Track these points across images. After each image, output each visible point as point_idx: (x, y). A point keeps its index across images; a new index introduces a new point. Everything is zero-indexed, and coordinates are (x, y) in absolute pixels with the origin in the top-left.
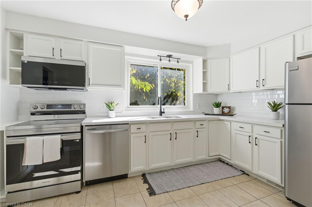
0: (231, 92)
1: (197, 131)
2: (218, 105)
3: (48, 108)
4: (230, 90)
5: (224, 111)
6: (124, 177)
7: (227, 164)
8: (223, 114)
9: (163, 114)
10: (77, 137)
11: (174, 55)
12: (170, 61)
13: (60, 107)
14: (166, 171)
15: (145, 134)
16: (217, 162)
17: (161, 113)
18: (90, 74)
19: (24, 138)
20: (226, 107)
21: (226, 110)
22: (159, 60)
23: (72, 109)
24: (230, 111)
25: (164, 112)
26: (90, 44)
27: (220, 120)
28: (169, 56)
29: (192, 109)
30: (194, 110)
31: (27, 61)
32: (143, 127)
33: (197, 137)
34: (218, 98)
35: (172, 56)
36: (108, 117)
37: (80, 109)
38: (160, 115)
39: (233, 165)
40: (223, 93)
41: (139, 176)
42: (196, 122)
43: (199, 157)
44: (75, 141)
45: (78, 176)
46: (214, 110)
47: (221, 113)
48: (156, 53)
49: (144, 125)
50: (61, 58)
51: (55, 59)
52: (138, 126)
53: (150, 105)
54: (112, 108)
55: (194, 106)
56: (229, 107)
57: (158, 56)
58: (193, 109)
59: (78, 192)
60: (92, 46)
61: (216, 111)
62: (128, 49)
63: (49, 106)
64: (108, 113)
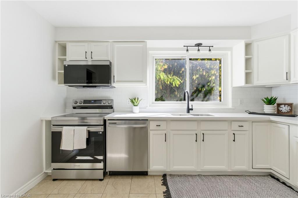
0: (291, 83)
1: (234, 134)
2: (270, 102)
3: (84, 103)
4: (290, 81)
5: (280, 109)
6: (144, 174)
7: (284, 183)
8: (279, 113)
9: (190, 111)
10: (100, 129)
11: (204, 42)
12: (199, 50)
13: (93, 102)
14: (191, 176)
15: (165, 132)
16: (266, 178)
17: (189, 110)
18: (115, 72)
19: (62, 127)
20: (285, 104)
21: (284, 109)
22: (186, 51)
23: (102, 104)
24: (291, 110)
25: (192, 109)
26: (114, 43)
27: (271, 122)
28: (199, 45)
29: (230, 106)
30: (234, 108)
31: (68, 65)
32: (163, 125)
33: (234, 141)
34: (273, 92)
35: (201, 44)
36: (132, 112)
37: (108, 104)
38: (187, 113)
39: (293, 187)
40: (280, 85)
41: (159, 176)
42: (233, 123)
43: (236, 167)
44: (99, 133)
45: (100, 165)
46: (264, 108)
47: (276, 113)
48: (181, 43)
49: (165, 122)
50: (92, 60)
51: (87, 61)
52: (158, 123)
53: (177, 101)
54: (136, 104)
55: (233, 103)
56: (290, 105)
57: (184, 46)
58: (232, 107)
59: (101, 180)
60: (117, 45)
61: (268, 109)
62: (150, 43)
63: (85, 102)
64: (132, 108)
